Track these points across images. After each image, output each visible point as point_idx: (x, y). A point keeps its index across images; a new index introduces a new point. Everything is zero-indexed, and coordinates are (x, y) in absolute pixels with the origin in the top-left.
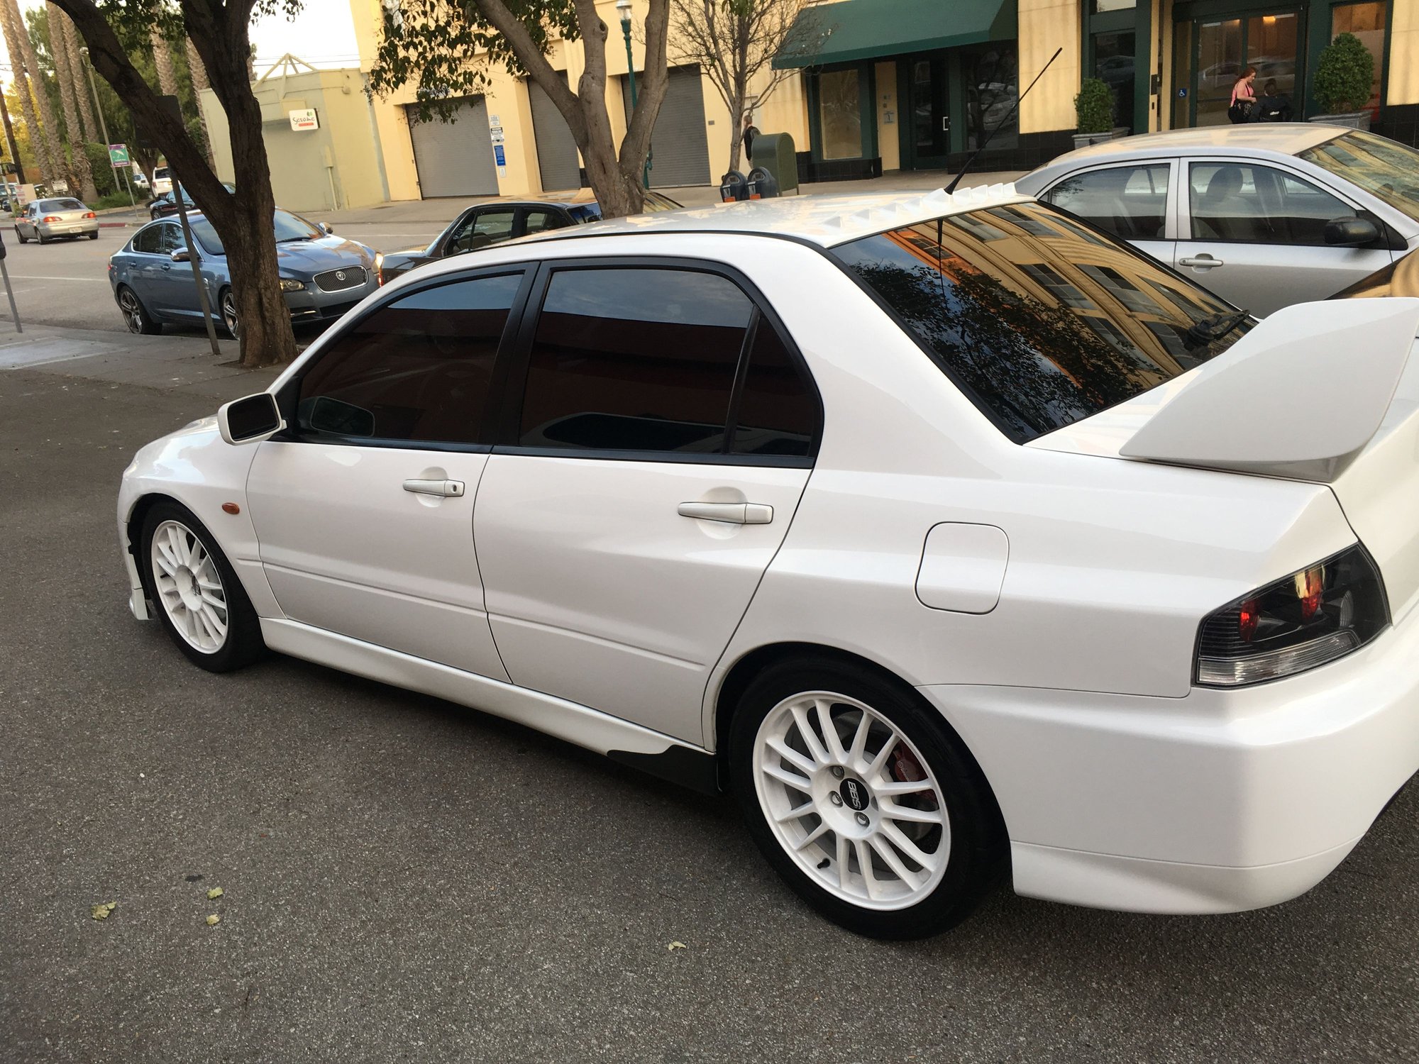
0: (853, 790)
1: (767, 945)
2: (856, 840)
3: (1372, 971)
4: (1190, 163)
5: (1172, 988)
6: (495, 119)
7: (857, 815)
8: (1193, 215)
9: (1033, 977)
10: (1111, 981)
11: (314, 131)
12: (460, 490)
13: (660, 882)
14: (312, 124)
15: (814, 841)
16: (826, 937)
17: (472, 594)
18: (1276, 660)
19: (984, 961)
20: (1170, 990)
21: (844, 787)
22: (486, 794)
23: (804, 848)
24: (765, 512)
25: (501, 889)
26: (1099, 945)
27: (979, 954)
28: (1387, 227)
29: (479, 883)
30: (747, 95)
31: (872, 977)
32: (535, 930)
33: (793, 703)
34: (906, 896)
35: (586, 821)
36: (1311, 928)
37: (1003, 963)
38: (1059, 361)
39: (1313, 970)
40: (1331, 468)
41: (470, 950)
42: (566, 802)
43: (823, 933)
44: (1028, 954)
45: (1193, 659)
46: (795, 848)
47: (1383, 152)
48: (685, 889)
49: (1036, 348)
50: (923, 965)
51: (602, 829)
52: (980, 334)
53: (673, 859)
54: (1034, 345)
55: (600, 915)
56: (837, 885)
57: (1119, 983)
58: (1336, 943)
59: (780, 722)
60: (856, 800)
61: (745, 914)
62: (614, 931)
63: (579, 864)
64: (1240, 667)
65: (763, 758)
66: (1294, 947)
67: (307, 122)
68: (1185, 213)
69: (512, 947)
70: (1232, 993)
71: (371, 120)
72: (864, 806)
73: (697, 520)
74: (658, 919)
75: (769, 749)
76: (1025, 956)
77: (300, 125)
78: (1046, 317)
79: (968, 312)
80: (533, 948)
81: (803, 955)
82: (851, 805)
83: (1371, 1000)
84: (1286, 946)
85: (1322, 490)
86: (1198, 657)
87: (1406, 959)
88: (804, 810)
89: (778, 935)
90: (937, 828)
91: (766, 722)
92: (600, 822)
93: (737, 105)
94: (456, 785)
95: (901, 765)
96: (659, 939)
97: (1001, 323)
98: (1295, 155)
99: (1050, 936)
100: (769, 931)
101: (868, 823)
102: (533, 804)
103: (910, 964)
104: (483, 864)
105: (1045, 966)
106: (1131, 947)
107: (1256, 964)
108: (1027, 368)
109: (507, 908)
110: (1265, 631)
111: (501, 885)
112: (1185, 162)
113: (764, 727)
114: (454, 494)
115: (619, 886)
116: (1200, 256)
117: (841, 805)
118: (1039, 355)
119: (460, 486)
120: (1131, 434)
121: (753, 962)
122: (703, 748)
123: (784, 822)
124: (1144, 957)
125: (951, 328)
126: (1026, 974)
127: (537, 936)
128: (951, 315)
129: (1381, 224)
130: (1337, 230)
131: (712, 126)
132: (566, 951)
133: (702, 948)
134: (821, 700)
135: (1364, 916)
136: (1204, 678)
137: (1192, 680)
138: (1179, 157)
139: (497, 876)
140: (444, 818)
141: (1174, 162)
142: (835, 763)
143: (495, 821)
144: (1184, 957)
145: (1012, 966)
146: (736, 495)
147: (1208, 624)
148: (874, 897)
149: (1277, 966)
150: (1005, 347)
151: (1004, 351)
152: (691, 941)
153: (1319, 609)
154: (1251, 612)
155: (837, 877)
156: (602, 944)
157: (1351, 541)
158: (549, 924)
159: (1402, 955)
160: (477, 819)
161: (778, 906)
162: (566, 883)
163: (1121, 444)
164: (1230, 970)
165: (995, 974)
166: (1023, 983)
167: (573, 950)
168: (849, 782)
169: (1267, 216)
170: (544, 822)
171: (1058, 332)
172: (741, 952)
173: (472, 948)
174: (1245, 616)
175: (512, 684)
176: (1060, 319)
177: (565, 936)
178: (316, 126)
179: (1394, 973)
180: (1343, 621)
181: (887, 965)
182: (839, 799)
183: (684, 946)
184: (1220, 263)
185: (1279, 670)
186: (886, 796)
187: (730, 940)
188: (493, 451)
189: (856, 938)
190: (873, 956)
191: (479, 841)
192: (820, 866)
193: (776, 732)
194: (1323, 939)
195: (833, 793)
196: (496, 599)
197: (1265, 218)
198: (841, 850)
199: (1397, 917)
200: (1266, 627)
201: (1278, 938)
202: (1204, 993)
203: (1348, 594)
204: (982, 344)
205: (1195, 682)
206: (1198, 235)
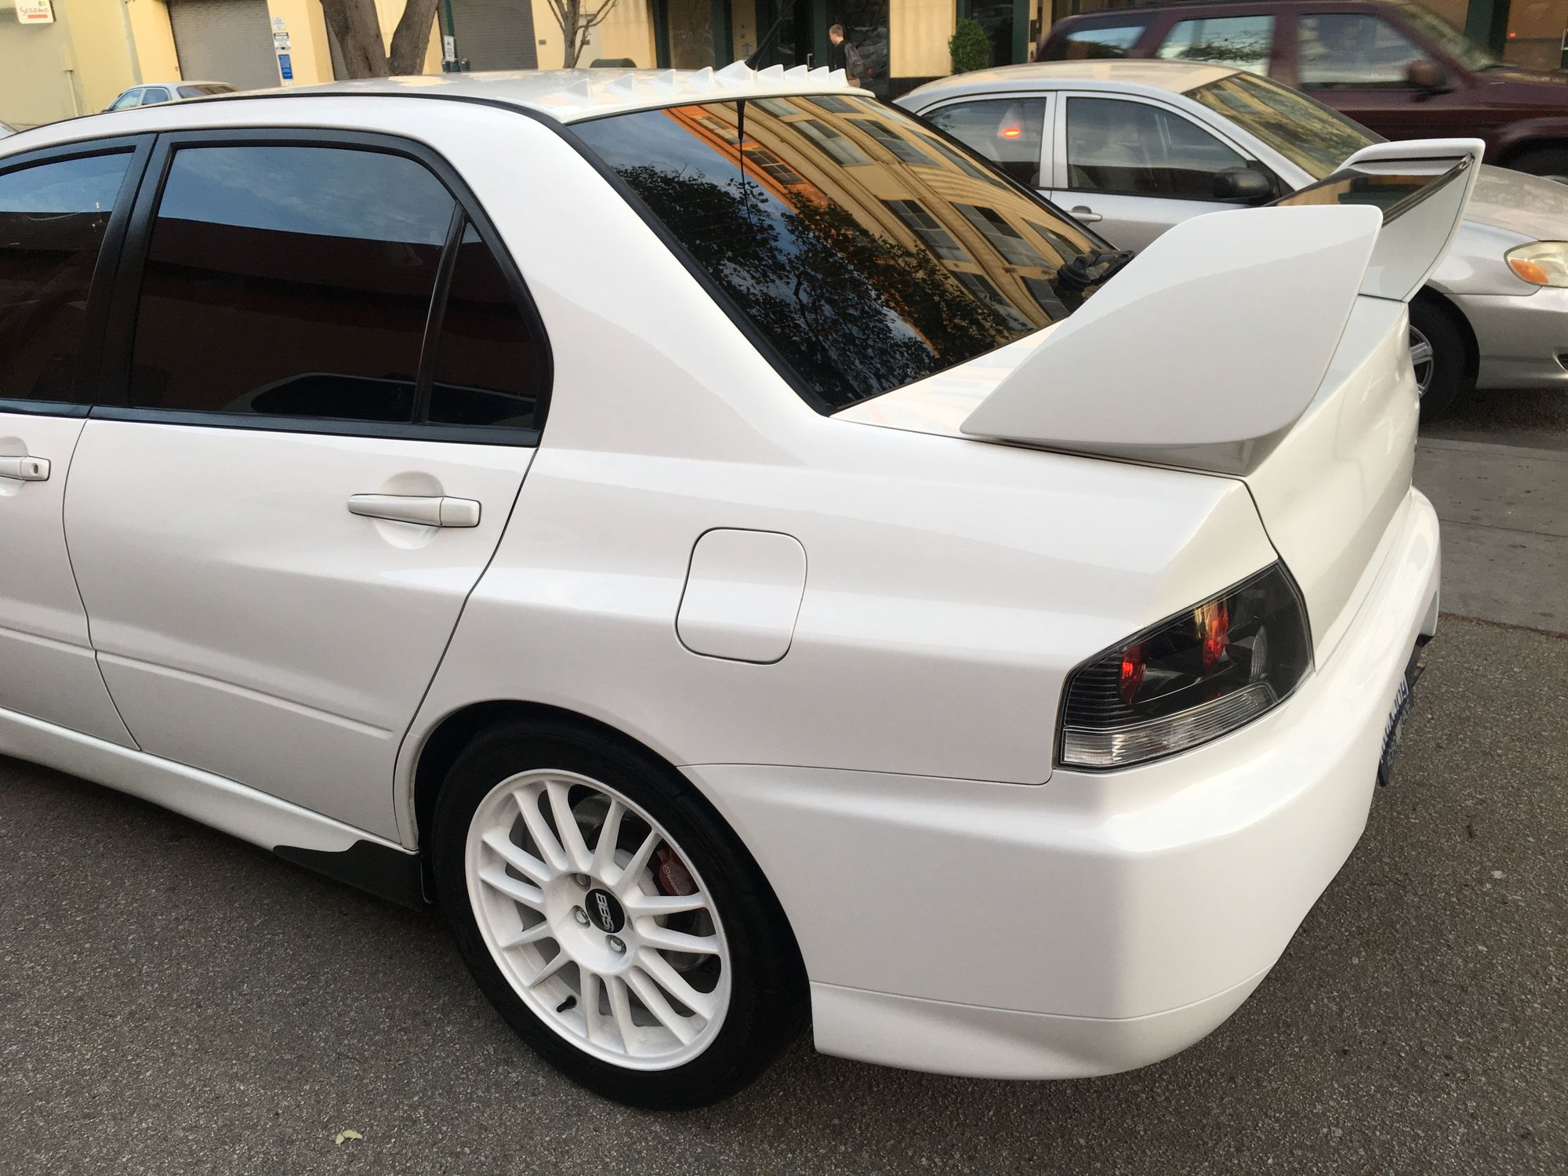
0: (603, 905)
1: (481, 1127)
2: (608, 976)
3: (1277, 1120)
4: (1068, 99)
5: (1025, 1160)
6: (279, 22)
7: (610, 938)
8: (1071, 163)
9: (845, 1154)
10: (946, 1153)
11: (49, 25)
12: (43, 472)
13: (341, 1033)
14: (45, 16)
15: (556, 973)
16: (567, 1108)
17: (72, 623)
18: (1167, 729)
19: (780, 1133)
20: (1023, 1163)
21: (591, 901)
22: (108, 906)
23: (540, 984)
24: (468, 510)
25: (101, 1057)
26: (933, 1097)
27: (775, 1121)
28: (1281, 183)
29: (70, 1048)
30: (582, 11)
31: (624, 1168)
32: (141, 1121)
33: (513, 786)
34: (674, 1052)
35: (250, 942)
36: (1200, 1058)
37: (805, 1135)
38: (916, 324)
39: (1205, 1121)
40: (1246, 455)
41: (33, 1159)
42: (225, 914)
43: (565, 1102)
44: (840, 1118)
45: (1056, 730)
46: (527, 984)
47: (1275, 100)
48: (375, 1044)
49: (888, 306)
50: (697, 1144)
51: (269, 955)
52: (821, 288)
53: (367, 997)
54: (887, 301)
55: (243, 1092)
56: (583, 1035)
57: (957, 1156)
58: (1232, 1079)
59: (503, 809)
60: (607, 917)
61: (457, 1078)
62: (259, 1118)
63: (226, 1010)
64: (1118, 741)
65: (480, 862)
66: (1180, 1089)
67: (38, 13)
68: (1062, 159)
69: (100, 1151)
70: (1103, 1163)
71: (122, 15)
72: (619, 927)
73: (373, 519)
74: (329, 1094)
75: (487, 849)
76: (836, 1121)
77: (30, 17)
78: (903, 265)
79: (807, 256)
80: (132, 1152)
81: (531, 1138)
82: (600, 924)
83: (1278, 1164)
84: (1170, 1087)
85: (1234, 486)
86: (1063, 726)
87: (1318, 1100)
88: (537, 932)
89: (500, 1109)
90: (713, 960)
91: (481, 812)
92: (271, 943)
93: (570, 21)
94: (67, 893)
95: (667, 869)
96: (325, 1127)
97: (851, 272)
98: (1183, 94)
99: (870, 1088)
100: (487, 1103)
101: (624, 950)
102: (177, 919)
103: (679, 1144)
104: (82, 1018)
105: (861, 1135)
106: (974, 1099)
107: (1133, 1117)
108: (879, 333)
109: (104, 1088)
110: (1152, 686)
111: (102, 1050)
112: (1063, 96)
113: (478, 817)
114: (35, 478)
115: (280, 1044)
116: (1077, 209)
117: (587, 924)
118: (892, 314)
119: (44, 466)
120: (975, 404)
121: (457, 1155)
122: (401, 844)
123: (512, 949)
124: (991, 1113)
125: (781, 278)
126: (833, 1150)
127: (140, 1131)
128: (782, 258)
129: (1273, 176)
130: (1227, 181)
131: (543, 46)
132: (181, 1154)
133: (387, 1137)
134: (554, 782)
135: (1265, 1037)
136: (1070, 757)
137: (1054, 759)
138: (1057, 91)
139: (99, 1035)
140: (38, 946)
141: (1050, 97)
142: (574, 870)
143: (115, 947)
144: (1042, 1110)
145: (818, 1139)
146: (428, 484)
147: (1077, 679)
148: (633, 1050)
149: (1159, 1118)
150: (852, 306)
151: (851, 311)
152: (371, 1126)
153: (1224, 653)
154: (1136, 661)
155: (583, 1021)
156: (237, 1139)
157: (1268, 558)
158: (163, 1110)
159: (1313, 1094)
160: (88, 946)
161: (506, 1062)
162: (200, 1042)
163: (963, 417)
164: (1100, 1127)
165: (793, 1153)
166: (830, 1165)
167: (191, 1152)
168: (597, 895)
169: (1149, 166)
170: (188, 947)
171: (916, 284)
172: (443, 1139)
173: (38, 1156)
174: (1127, 667)
175: (141, 751)
176: (920, 266)
177: (184, 1129)
178: (50, 20)
179: (1305, 1121)
180: (1255, 668)
181: (648, 1147)
182: (585, 917)
183: (360, 1136)
184: (1098, 217)
185: (1172, 740)
186: (644, 915)
187: (428, 1121)
188: (91, 415)
189: (609, 1107)
190: (628, 1134)
191: (84, 979)
192: (560, 1009)
193: (497, 825)
194: (1216, 1075)
195: (577, 908)
196: (105, 631)
197: (1146, 169)
198: (587, 988)
199: (1305, 1038)
200: (1156, 681)
201: (1160, 1076)
202: (1067, 1165)
203: (1262, 630)
204: (823, 302)
205: (1059, 762)
206: (1076, 184)
